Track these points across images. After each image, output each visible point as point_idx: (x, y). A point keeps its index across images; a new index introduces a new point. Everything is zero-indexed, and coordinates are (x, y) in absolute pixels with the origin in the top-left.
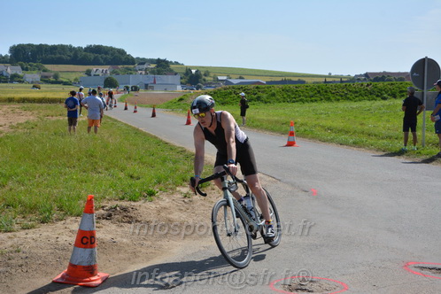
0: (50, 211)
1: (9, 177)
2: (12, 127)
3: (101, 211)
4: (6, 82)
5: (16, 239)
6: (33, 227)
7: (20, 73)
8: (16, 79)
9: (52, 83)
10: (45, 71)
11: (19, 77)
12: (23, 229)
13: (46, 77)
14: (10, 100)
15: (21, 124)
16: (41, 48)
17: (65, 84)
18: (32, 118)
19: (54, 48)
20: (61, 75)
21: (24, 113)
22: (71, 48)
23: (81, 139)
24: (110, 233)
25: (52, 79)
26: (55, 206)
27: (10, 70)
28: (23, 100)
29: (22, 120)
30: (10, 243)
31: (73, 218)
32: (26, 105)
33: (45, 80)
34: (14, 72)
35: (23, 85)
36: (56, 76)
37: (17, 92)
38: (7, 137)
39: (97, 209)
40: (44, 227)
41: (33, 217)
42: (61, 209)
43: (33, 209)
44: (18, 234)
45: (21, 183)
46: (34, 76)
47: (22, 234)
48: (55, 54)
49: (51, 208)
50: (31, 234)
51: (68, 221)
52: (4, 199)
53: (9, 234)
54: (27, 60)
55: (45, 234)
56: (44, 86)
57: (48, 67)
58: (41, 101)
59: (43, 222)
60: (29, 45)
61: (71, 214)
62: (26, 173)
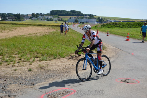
0: (56, 56)
1: (47, 46)
2: (49, 33)
3: (70, 57)
4: (49, 21)
5: (47, 63)
6: (51, 60)
7: (52, 18)
8: (51, 20)
9: (61, 21)
10: (59, 18)
11: (52, 19)
12: (49, 60)
13: (59, 19)
14: (49, 26)
15: (51, 32)
16: (58, 11)
17: (64, 21)
18: (54, 30)
19: (62, 11)
20: (63, 19)
21: (52, 29)
22: (66, 11)
23: (67, 37)
24: (72, 63)
25: (61, 20)
26: (58, 55)
27: (50, 17)
28: (53, 26)
29: (52, 31)
30: (45, 64)
31: (62, 58)
32: (53, 27)
33: (59, 20)
34: (51, 18)
35: (53, 21)
36: (62, 19)
37: (51, 23)
38: (47, 36)
39: (69, 56)
40: (54, 60)
41: (52, 57)
42: (59, 55)
43: (52, 55)
44: (48, 61)
45: (49, 48)
46: (56, 19)
47: (49, 61)
48: (62, 13)
49: (57, 55)
50: (51, 62)
51: (61, 59)
52: (45, 52)
53: (46, 61)
54: (54, 14)
55: (55, 62)
56: (58, 22)
57: (60, 16)
58: (57, 26)
59: (54, 59)
60: (55, 10)
61: (62, 57)
62: (51, 45)
